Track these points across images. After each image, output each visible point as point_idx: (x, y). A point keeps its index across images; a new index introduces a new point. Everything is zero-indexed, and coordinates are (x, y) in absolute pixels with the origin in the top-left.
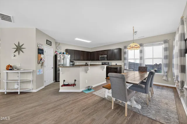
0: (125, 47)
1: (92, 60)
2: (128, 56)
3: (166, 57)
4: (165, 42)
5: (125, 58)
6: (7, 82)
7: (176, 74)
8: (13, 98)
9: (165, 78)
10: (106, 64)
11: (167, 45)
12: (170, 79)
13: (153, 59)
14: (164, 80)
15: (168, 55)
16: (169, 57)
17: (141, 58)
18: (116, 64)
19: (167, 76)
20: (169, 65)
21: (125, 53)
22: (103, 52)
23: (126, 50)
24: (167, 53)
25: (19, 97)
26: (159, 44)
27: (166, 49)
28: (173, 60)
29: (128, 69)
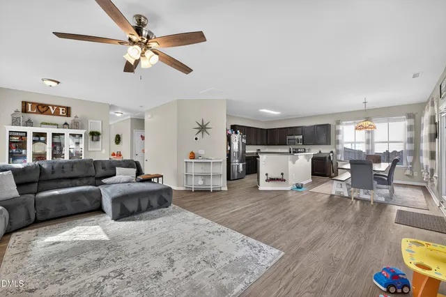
0: (338, 123)
1: (268, 145)
2: (343, 137)
3: (410, 141)
4: (410, 116)
5: (338, 141)
6: (186, 175)
7: (425, 164)
8: (200, 198)
9: (408, 172)
10: (299, 150)
11: (412, 122)
12: (416, 174)
13: (388, 142)
14: (407, 175)
15: (414, 136)
16: (414, 141)
17: (368, 142)
18: (320, 152)
19: (411, 169)
20: (415, 153)
21: (338, 132)
22: (293, 131)
23: (341, 127)
24: (412, 134)
25: (212, 196)
26: (400, 120)
27: (410, 128)
28: (421, 144)
29: (343, 159)
